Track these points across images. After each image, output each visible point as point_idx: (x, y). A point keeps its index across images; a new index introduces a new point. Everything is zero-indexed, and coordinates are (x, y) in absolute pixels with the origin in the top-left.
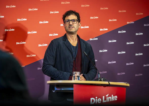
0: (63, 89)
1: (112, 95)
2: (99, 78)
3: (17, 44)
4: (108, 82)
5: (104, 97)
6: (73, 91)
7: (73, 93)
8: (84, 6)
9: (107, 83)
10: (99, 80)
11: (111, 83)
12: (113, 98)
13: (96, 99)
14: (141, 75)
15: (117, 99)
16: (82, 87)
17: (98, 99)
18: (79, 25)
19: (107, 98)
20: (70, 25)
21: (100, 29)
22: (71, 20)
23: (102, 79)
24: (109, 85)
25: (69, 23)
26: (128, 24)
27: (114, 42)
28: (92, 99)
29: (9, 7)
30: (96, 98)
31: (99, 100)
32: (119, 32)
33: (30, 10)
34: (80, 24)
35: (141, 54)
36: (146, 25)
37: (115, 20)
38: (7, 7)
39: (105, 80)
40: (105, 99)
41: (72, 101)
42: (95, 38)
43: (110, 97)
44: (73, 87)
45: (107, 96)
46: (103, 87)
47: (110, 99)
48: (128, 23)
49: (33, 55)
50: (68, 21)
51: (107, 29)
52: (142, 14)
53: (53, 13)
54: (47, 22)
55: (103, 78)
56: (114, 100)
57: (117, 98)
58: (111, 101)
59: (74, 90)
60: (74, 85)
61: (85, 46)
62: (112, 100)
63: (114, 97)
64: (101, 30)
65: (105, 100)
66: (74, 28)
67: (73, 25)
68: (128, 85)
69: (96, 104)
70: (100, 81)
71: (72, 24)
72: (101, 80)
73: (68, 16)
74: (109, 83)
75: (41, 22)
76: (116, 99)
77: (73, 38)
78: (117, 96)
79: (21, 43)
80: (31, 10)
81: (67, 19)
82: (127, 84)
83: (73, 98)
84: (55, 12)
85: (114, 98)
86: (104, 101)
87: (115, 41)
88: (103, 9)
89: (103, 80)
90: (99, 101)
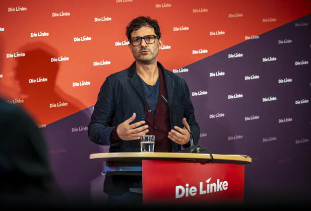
0: (121, 170)
1: (218, 180)
2: (193, 148)
3: (30, 82)
4: (209, 155)
5: (201, 184)
6: (141, 172)
7: (141, 177)
8: (160, 6)
9: (207, 156)
10: (192, 150)
11: (216, 156)
12: (219, 186)
13: (187, 189)
14: (274, 139)
15: (227, 188)
16: (159, 166)
17: (189, 187)
18: (160, 44)
19: (208, 185)
20: (142, 47)
21: (193, 51)
22: (144, 38)
23: (198, 149)
24: (212, 161)
25: (140, 44)
26: (248, 40)
27: (220, 76)
28: (178, 188)
29: (14, 10)
30: (187, 185)
31: (193, 190)
32: (230, 56)
33: (55, 15)
34: (161, 42)
35: (274, 99)
36: (282, 42)
37: (223, 33)
38: (10, 10)
39: (204, 150)
40: (205, 188)
41: (141, 192)
42: (183, 69)
43: (214, 184)
44: (141, 166)
45: (208, 181)
46: (199, 164)
47: (213, 187)
48: (247, 38)
49: (62, 103)
50: (137, 40)
51: (205, 51)
52: (274, 20)
53: (99, 20)
54: (89, 39)
55: (199, 147)
56: (221, 190)
57: (227, 185)
58: (215, 191)
59: (143, 170)
60: (143, 161)
61: (174, 84)
62: (218, 190)
63: (221, 183)
64: (195, 52)
65: (203, 190)
66: (149, 53)
67: (148, 47)
68: (249, 160)
69: (187, 197)
70: (193, 152)
71: (146, 45)
72: (195, 152)
73: (136, 30)
74: (211, 156)
75: (76, 40)
76: (225, 187)
77: (148, 71)
78: (228, 182)
79: (38, 80)
80: (57, 15)
81: (135, 36)
82: (246, 157)
83: (141, 187)
84: (103, 19)
85: (222, 185)
86: (202, 192)
87: (222, 74)
88: (197, 11)
89: (200, 150)
90: (193, 193)
